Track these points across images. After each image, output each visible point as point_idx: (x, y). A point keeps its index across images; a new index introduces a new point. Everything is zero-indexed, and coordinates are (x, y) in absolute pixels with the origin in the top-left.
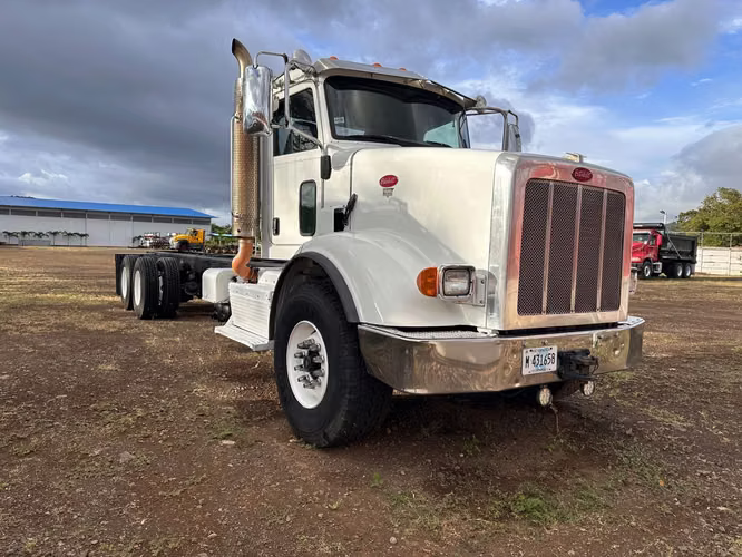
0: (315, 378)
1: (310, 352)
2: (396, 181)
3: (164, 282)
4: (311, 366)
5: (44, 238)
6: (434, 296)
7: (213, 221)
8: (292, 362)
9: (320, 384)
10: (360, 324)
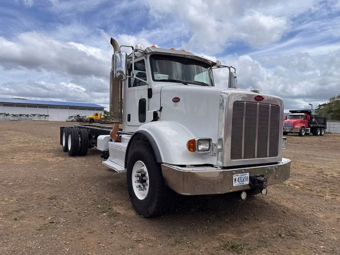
0: (144, 186)
1: (142, 175)
2: (179, 100)
3: (81, 140)
4: (142, 181)
5: (30, 117)
6: (194, 151)
7: (105, 109)
8: (134, 179)
9: (146, 189)
10: (162, 163)
